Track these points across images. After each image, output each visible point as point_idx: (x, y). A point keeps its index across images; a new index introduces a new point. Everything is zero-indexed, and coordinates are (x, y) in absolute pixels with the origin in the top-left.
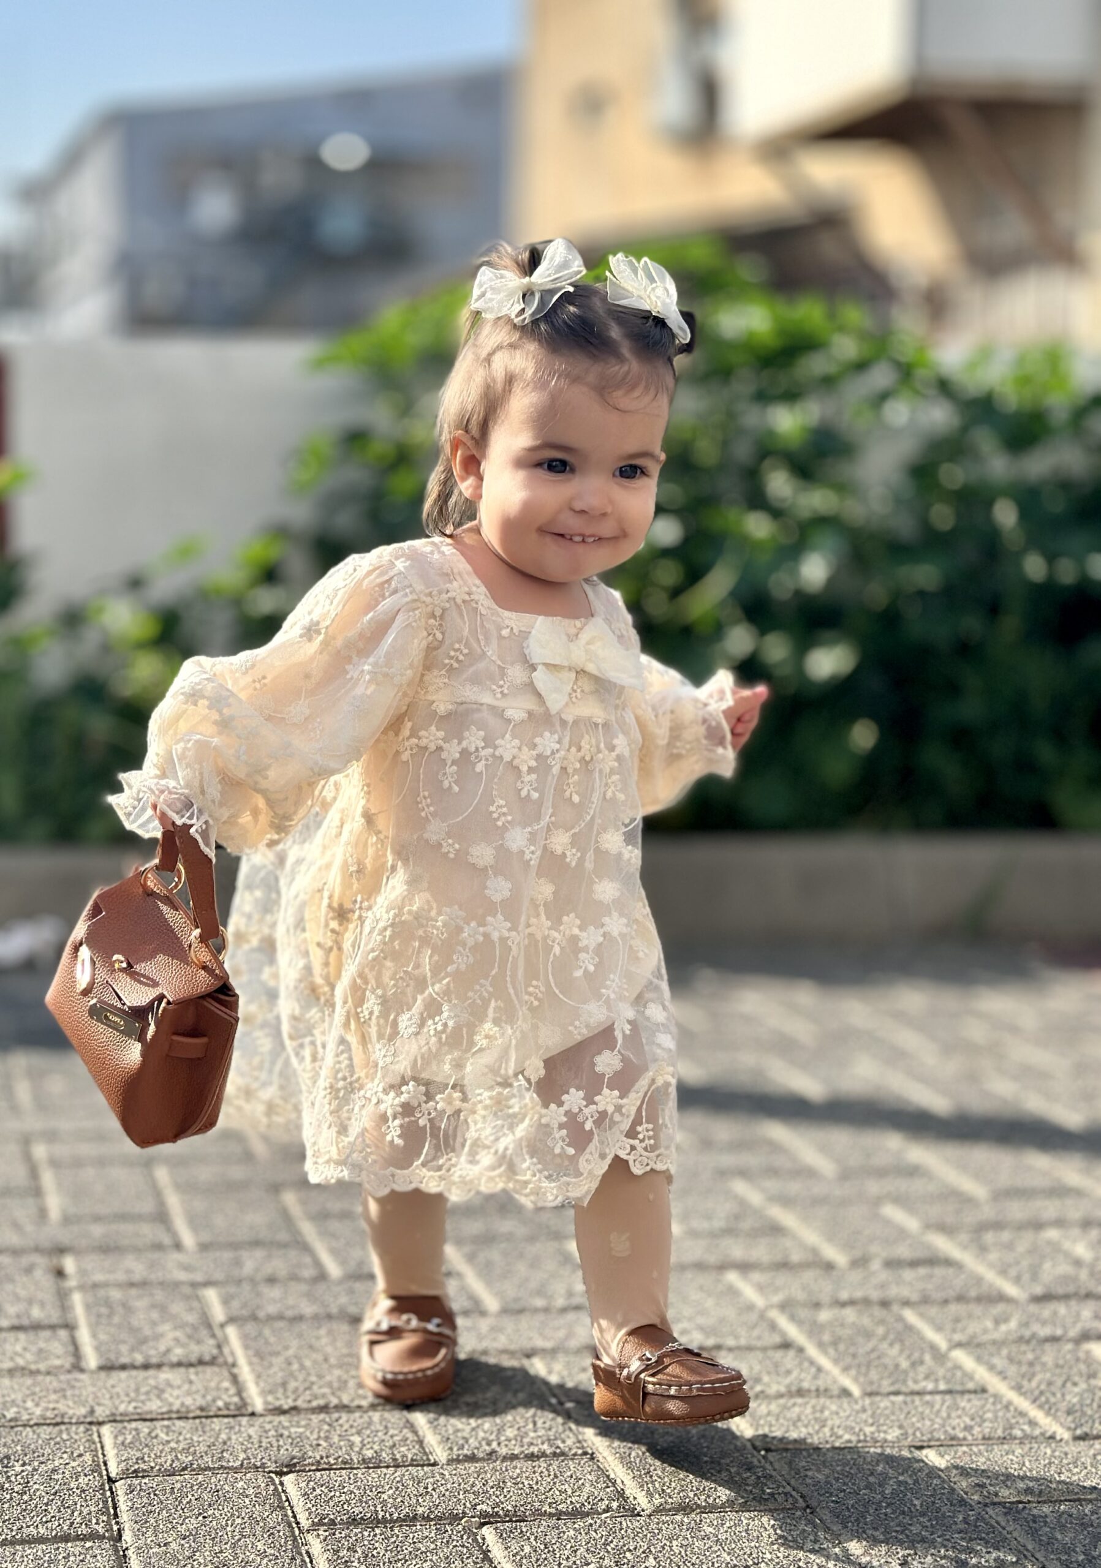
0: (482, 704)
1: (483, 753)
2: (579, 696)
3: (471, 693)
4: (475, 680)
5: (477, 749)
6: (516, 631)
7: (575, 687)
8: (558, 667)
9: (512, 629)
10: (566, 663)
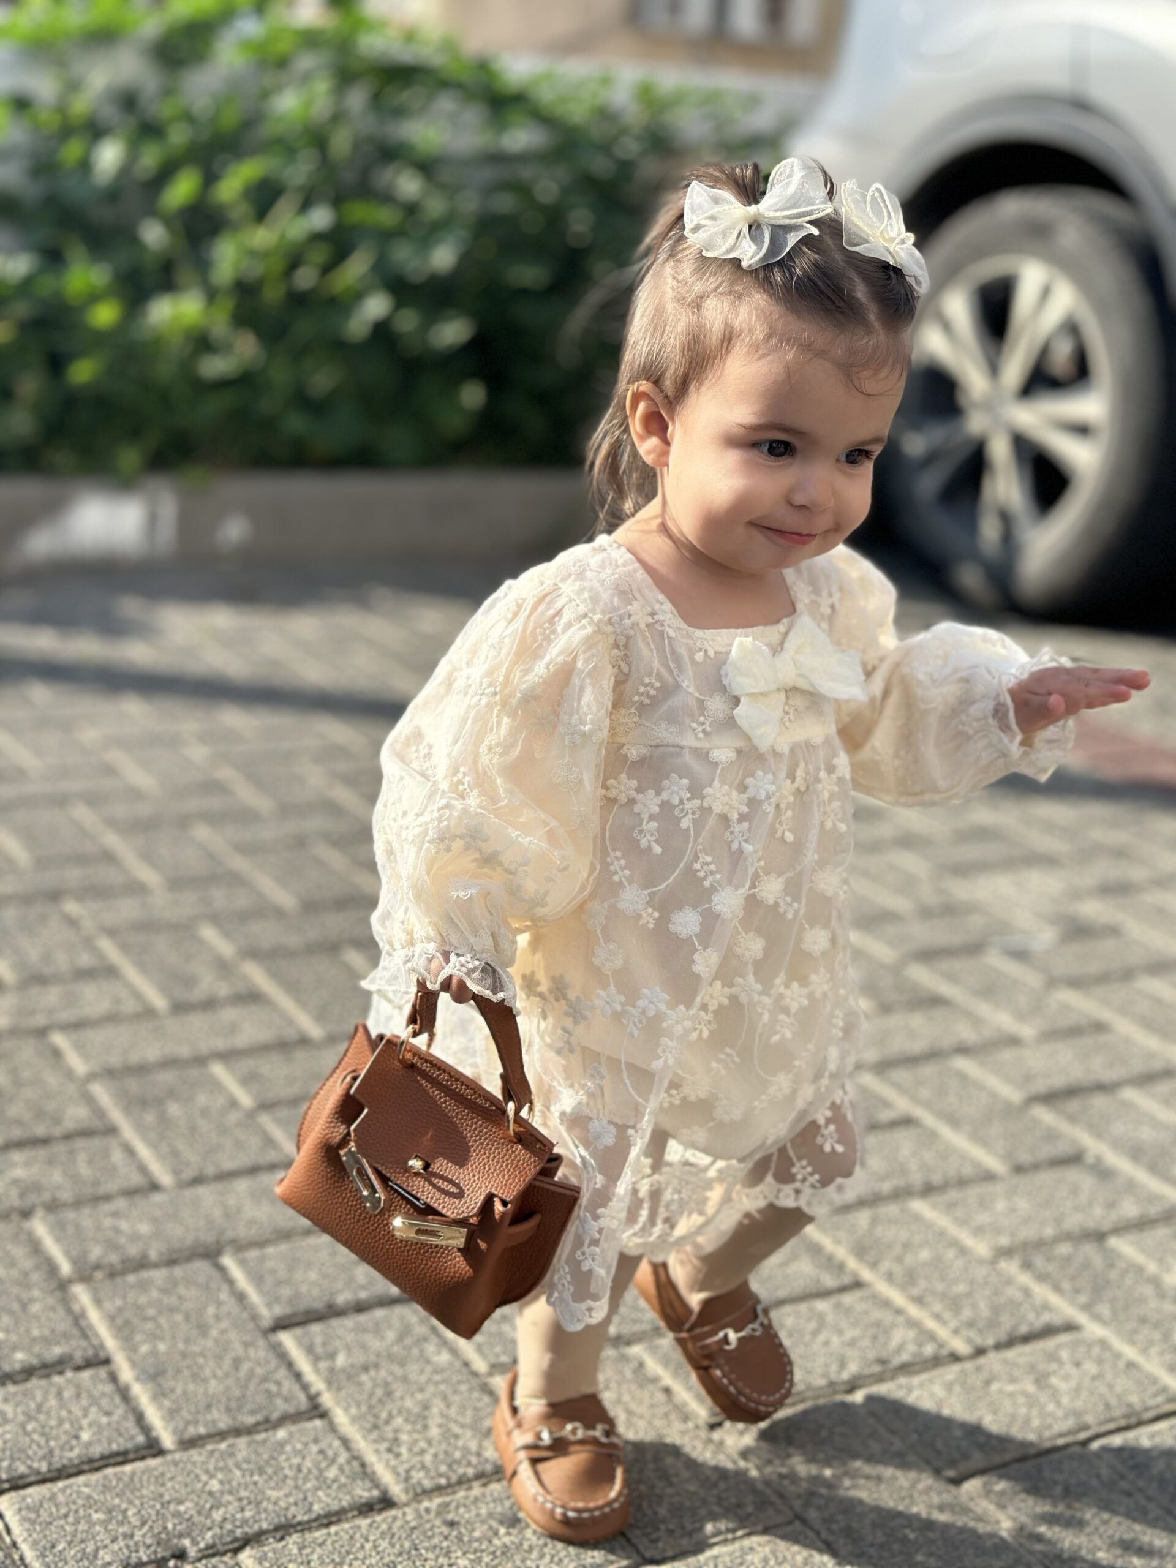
0: (681, 747)
1: (688, 806)
2: (792, 718)
3: (665, 733)
4: (672, 718)
5: (681, 802)
6: (711, 653)
7: (787, 708)
8: (764, 694)
9: (706, 651)
10: (774, 687)
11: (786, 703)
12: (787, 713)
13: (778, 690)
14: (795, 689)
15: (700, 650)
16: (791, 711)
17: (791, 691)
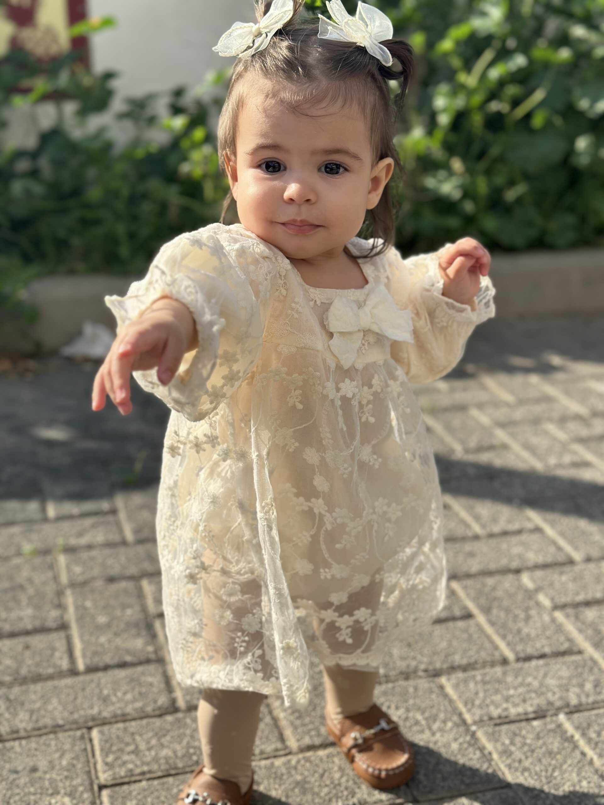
6: (318, 303)
7: (363, 342)
8: (350, 333)
9: (315, 301)
10: (356, 329)
11: (363, 339)
12: (364, 345)
13: (359, 330)
14: (369, 330)
15: (312, 300)
16: (366, 344)
17: (367, 332)
